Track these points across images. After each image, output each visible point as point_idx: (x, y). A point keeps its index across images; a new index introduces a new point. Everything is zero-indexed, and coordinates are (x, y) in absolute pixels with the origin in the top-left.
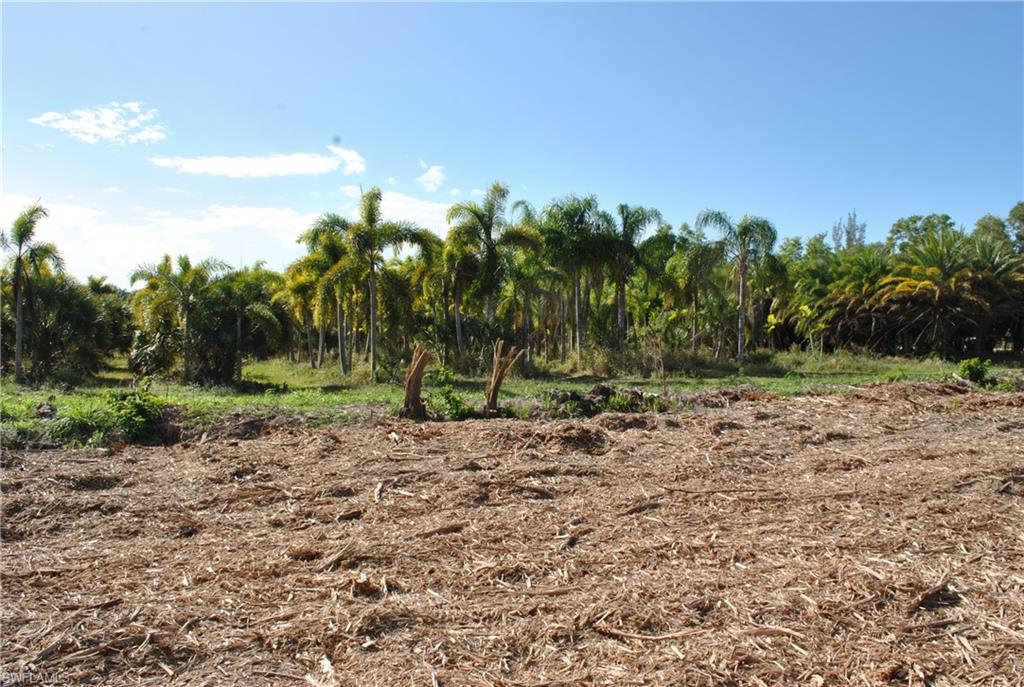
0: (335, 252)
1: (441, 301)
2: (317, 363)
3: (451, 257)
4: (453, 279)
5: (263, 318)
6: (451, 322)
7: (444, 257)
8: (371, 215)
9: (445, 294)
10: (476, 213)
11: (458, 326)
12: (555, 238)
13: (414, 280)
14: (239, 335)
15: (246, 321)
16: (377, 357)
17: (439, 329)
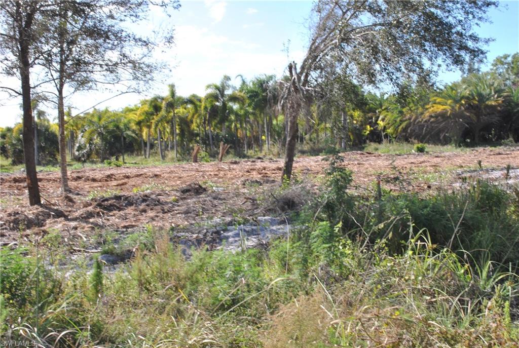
0: (157, 109)
1: (202, 126)
2: (147, 156)
3: (206, 108)
4: (208, 116)
5: (132, 136)
6: (207, 135)
7: (202, 108)
8: (173, 94)
9: (204, 123)
10: (217, 88)
11: (210, 137)
12: (253, 95)
13: (190, 117)
14: (123, 144)
15: (125, 138)
16: (177, 151)
17: (202, 139)
